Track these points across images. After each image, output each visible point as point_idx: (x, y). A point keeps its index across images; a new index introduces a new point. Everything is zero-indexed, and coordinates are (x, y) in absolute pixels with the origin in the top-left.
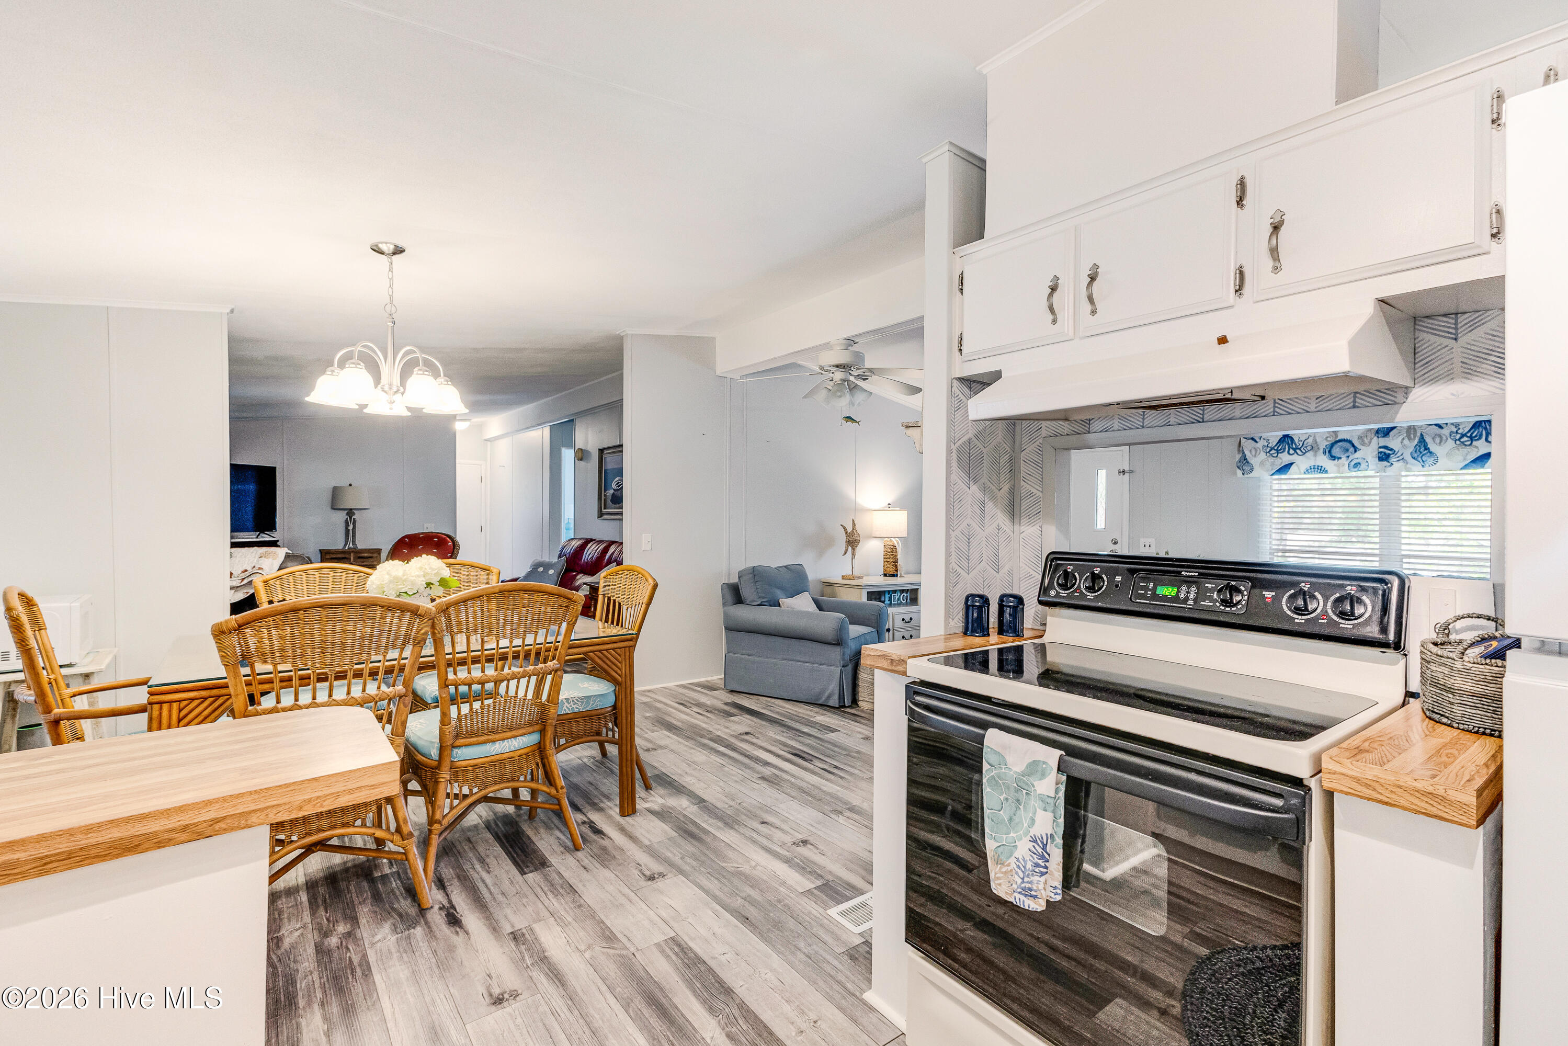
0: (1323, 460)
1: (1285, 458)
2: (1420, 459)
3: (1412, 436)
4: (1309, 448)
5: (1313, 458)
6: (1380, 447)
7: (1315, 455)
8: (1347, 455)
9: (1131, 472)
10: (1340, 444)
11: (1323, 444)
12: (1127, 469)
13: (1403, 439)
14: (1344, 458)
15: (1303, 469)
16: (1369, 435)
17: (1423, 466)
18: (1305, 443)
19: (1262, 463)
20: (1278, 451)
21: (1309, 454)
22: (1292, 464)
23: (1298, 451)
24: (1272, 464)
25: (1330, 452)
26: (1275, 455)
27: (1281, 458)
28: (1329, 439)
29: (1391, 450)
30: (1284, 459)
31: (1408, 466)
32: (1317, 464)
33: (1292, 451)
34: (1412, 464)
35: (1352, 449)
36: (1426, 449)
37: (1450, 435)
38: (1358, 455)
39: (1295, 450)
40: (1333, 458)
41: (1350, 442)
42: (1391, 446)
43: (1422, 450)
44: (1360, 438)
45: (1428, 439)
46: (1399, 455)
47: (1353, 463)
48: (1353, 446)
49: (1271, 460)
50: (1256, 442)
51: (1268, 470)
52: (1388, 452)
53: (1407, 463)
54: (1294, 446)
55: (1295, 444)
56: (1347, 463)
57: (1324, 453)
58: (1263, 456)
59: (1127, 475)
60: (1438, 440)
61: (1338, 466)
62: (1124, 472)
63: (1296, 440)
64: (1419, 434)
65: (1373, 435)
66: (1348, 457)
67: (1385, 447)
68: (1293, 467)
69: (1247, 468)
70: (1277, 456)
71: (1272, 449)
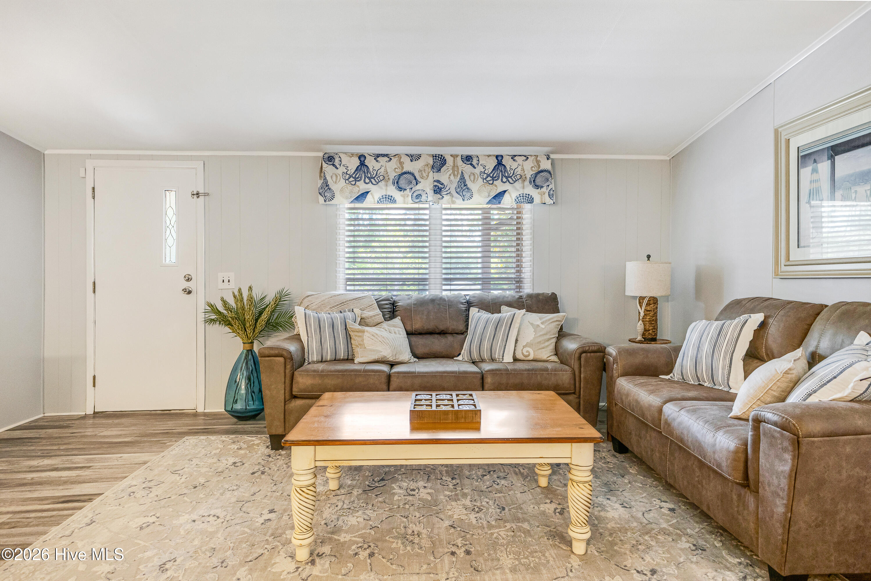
0: (392, 191)
1: (362, 187)
2: (461, 193)
3: (456, 172)
4: (381, 178)
5: (384, 188)
6: (435, 181)
7: (387, 185)
8: (410, 187)
9: (206, 194)
10: (405, 176)
11: (392, 175)
12: (201, 191)
13: (450, 175)
14: (408, 190)
15: (377, 199)
16: (426, 168)
17: (463, 200)
18: (378, 173)
19: (342, 190)
20: (356, 180)
21: (382, 184)
22: (368, 192)
23: (372, 180)
24: (351, 192)
25: (397, 182)
26: (354, 183)
27: (358, 187)
28: (396, 170)
29: (442, 184)
30: (361, 187)
31: (454, 199)
32: (388, 194)
33: (367, 180)
34: (456, 198)
35: (414, 182)
36: (465, 186)
37: (480, 175)
38: (419, 187)
39: (370, 178)
40: (400, 189)
41: (413, 175)
42: (442, 181)
43: (462, 186)
44: (420, 171)
45: (466, 177)
46: (447, 189)
47: (415, 195)
48: (415, 179)
49: (350, 187)
50: (337, 168)
51: (347, 198)
52: (440, 186)
53: (453, 196)
54: (369, 175)
55: (370, 174)
56: (410, 194)
57: (394, 183)
58: (342, 183)
59: (202, 198)
60: (472, 178)
61: (403, 196)
62: (198, 195)
63: (371, 170)
64: (460, 172)
65: (430, 169)
66: (412, 188)
67: (438, 181)
68: (369, 196)
69: (328, 194)
70: (355, 184)
71: (351, 176)
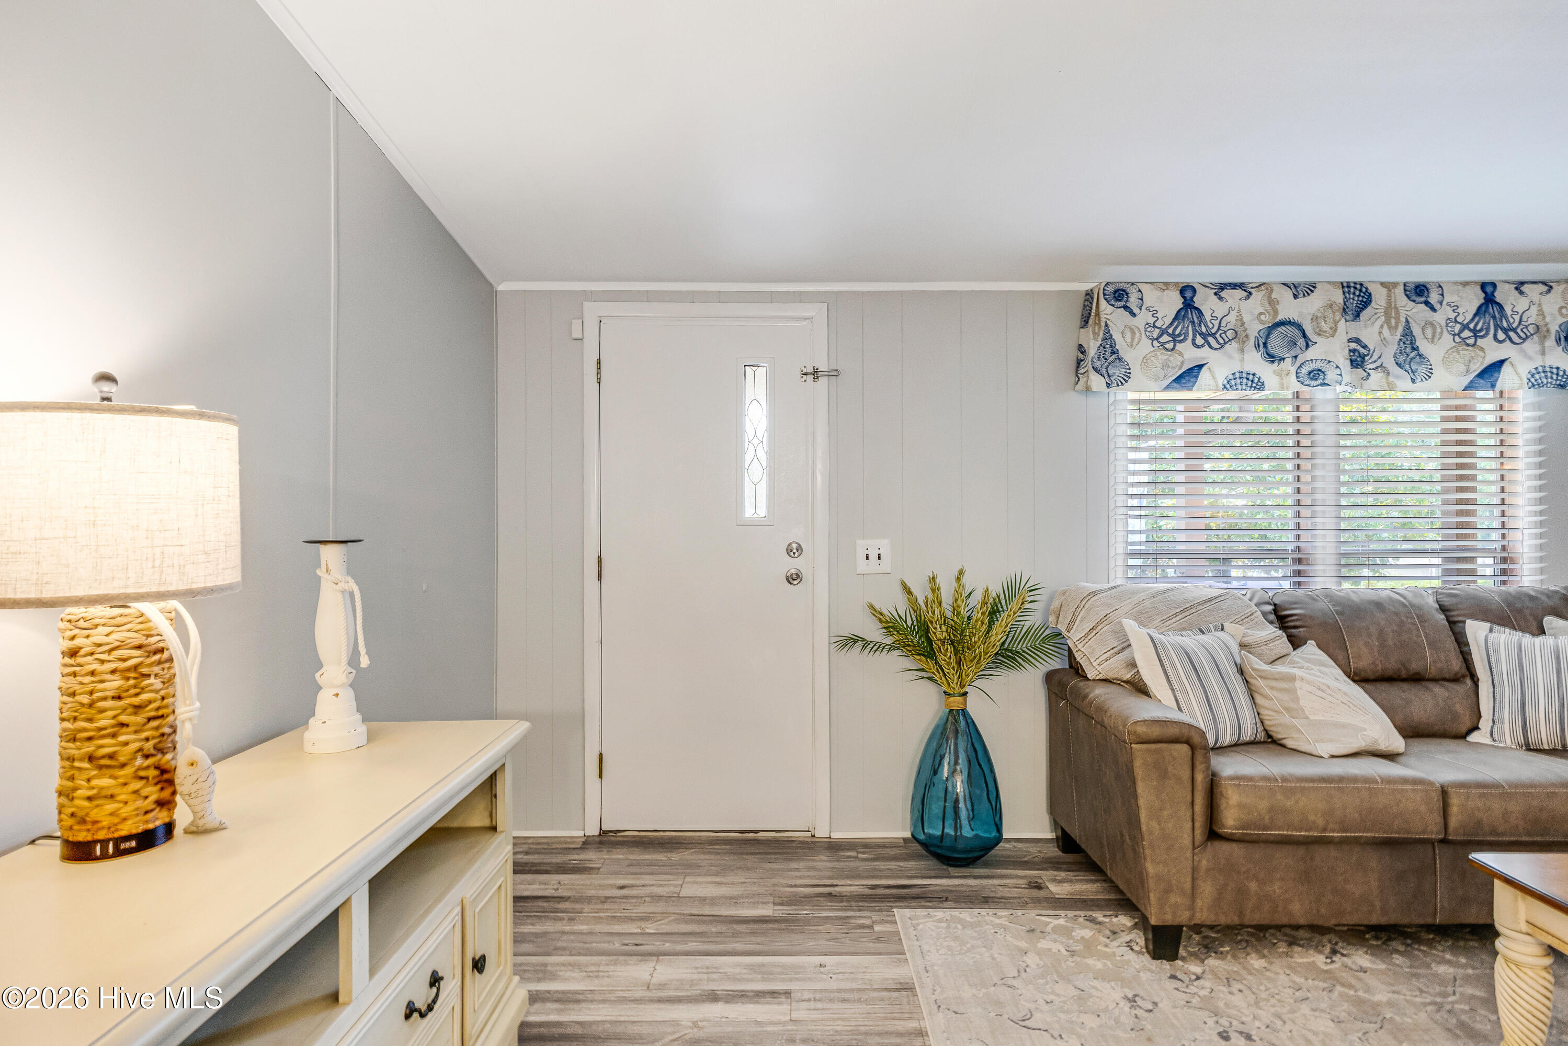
0: (1254, 362)
1: (1189, 354)
2: (1407, 367)
3: (1393, 321)
4: (1230, 334)
5: (1237, 355)
6: (1350, 340)
7: (1242, 351)
8: (1293, 353)
9: (833, 374)
10: (1282, 329)
11: (1255, 328)
12: (822, 366)
13: (1382, 327)
14: (1289, 361)
15: (1221, 381)
16: (1329, 313)
17: (1413, 381)
18: (1223, 324)
19: (1145, 361)
20: (1175, 338)
21: (1232, 347)
22: (1200, 367)
23: (1210, 339)
24: (1165, 366)
25: (1265, 344)
26: (1170, 346)
27: (1181, 354)
28: (1263, 317)
29: (1365, 347)
30: (1187, 356)
31: (1391, 379)
32: (1245, 370)
33: (1200, 341)
34: (1397, 377)
35: (1301, 342)
36: (1414, 349)
37: (1447, 326)
38: (1311, 353)
39: (1204, 336)
40: (1271, 358)
41: (1299, 327)
42: (1365, 340)
43: (1408, 349)
44: (1314, 319)
45: (1417, 331)
46: (1375, 357)
47: (1305, 370)
48: (1304, 336)
49: (1162, 356)
50: (1134, 315)
51: (1156, 379)
52: (1362, 350)
53: (1388, 374)
54: (1204, 330)
55: (1206, 326)
56: (1293, 370)
57: (1257, 346)
58: (1145, 346)
59: (823, 381)
60: (1429, 332)
61: (1279, 374)
62: (815, 373)
63: (1208, 317)
64: (1403, 320)
65: (1338, 316)
66: (1296, 357)
67: (1357, 341)
68: (1204, 374)
69: (1116, 371)
70: (1173, 349)
71: (1163, 332)
